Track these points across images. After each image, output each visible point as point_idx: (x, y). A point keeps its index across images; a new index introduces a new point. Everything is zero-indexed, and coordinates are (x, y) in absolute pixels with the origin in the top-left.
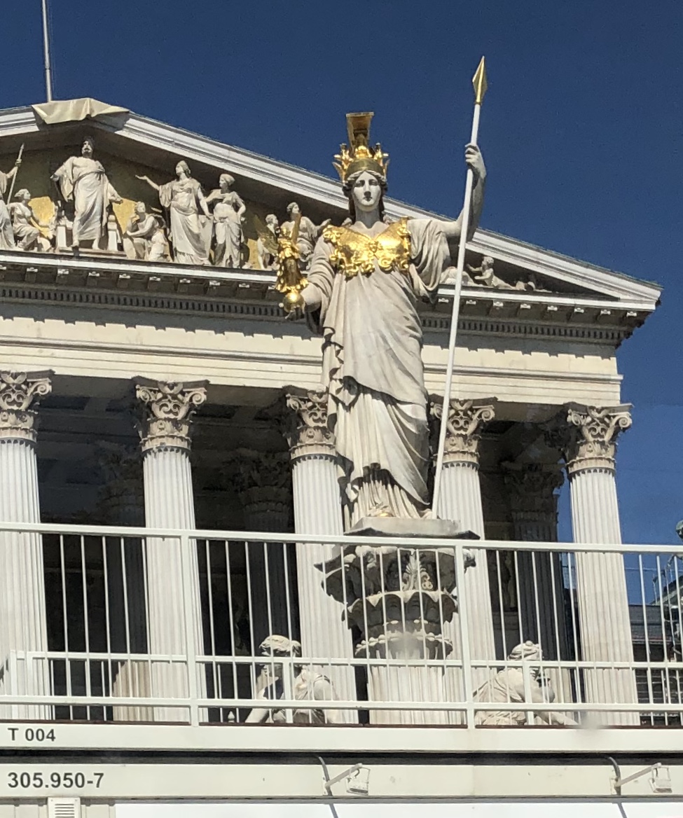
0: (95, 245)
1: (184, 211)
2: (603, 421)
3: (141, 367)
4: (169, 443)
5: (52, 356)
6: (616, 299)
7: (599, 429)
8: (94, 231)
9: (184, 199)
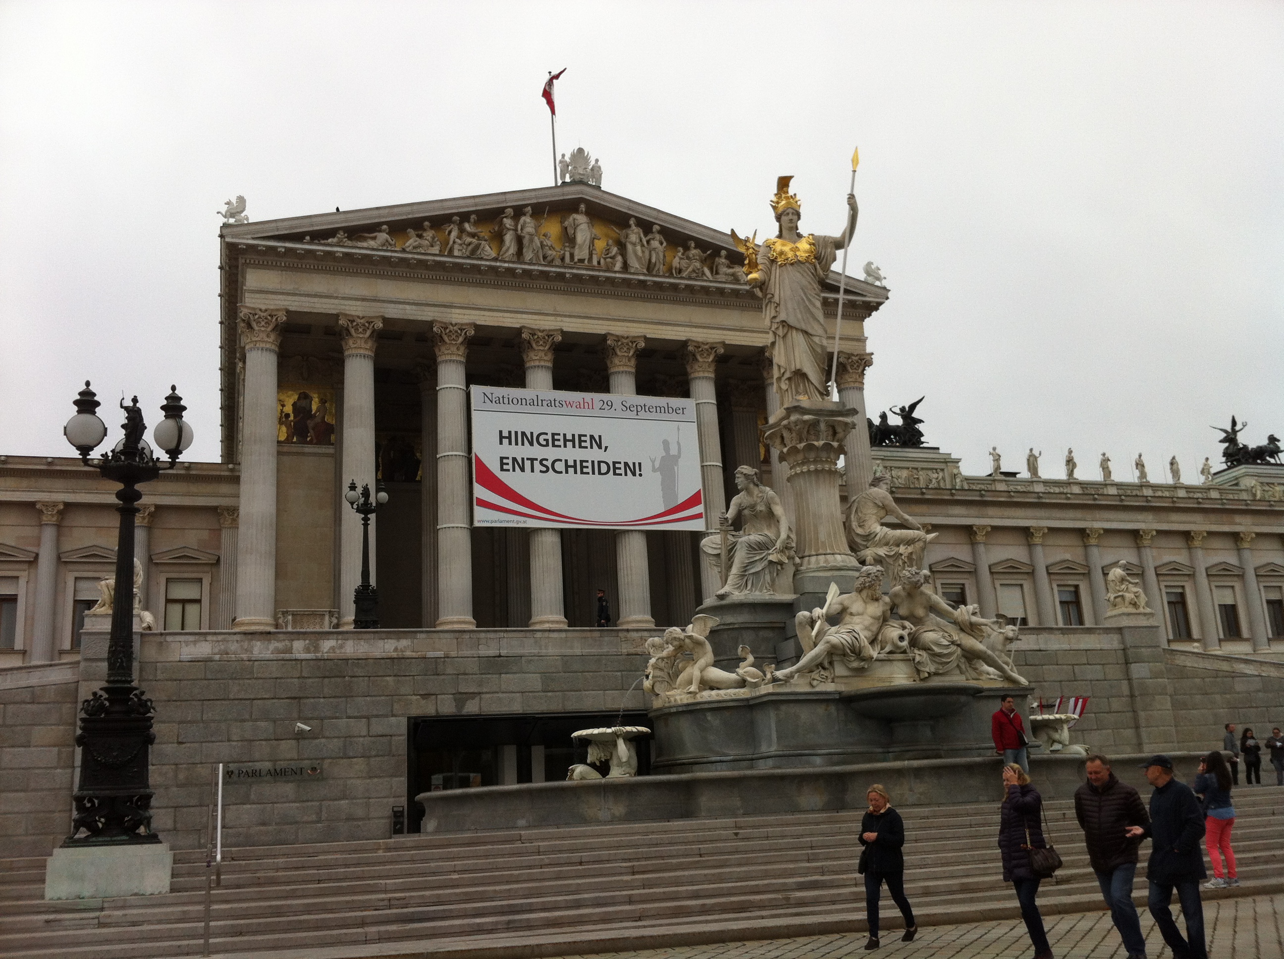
0: (586, 262)
1: (634, 244)
2: (857, 362)
3: (610, 328)
4: (626, 369)
5: (562, 321)
6: (865, 296)
7: (855, 366)
8: (584, 254)
9: (633, 238)
